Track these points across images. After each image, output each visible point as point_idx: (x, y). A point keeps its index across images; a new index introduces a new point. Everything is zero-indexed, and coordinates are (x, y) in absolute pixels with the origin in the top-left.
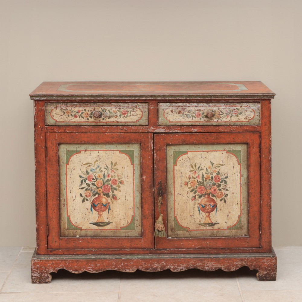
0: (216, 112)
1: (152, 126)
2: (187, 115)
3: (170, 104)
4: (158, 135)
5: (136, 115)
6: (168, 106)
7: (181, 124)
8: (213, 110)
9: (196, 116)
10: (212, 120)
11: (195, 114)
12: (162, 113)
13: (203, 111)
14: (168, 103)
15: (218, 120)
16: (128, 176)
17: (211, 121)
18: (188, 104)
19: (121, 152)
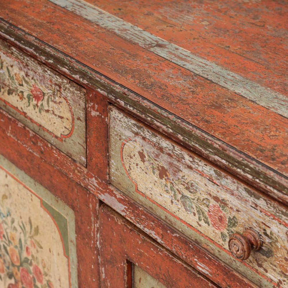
0: (279, 245)
1: (96, 179)
2: (183, 197)
3: (139, 127)
4: (109, 216)
5: (59, 117)
6: (133, 132)
7: (166, 217)
8: (268, 233)
9: (210, 215)
10: (260, 266)
11: (206, 209)
12: (118, 149)
13: (234, 214)
14: (133, 122)
15: (282, 279)
16: (59, 280)
17: (257, 267)
18: (187, 158)
19: (44, 205)
